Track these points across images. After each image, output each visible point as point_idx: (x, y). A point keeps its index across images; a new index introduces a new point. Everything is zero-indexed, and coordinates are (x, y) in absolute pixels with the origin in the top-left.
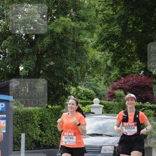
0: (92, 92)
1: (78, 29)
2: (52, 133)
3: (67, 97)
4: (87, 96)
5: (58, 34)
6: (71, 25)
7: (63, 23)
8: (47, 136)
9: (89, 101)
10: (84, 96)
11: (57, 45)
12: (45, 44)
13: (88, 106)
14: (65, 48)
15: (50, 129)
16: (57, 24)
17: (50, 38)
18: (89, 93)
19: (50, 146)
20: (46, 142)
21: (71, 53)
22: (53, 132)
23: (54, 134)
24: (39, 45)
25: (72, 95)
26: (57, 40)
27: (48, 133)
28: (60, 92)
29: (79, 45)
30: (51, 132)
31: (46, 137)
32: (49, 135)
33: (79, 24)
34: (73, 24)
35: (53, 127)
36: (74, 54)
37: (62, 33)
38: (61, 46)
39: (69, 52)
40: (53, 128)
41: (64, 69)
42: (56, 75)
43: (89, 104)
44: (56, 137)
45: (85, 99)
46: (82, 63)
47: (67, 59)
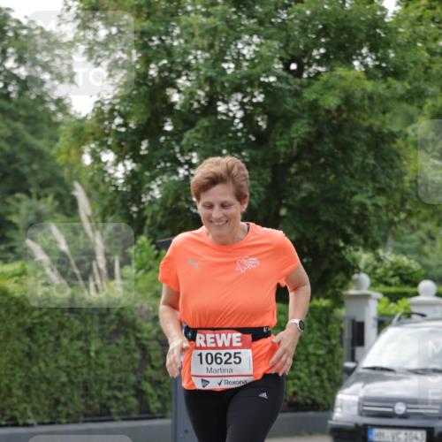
0: (415, 266)
1: (383, 99)
2: (310, 372)
3: (349, 278)
4: (401, 276)
5: (328, 112)
6: (364, 89)
7: (343, 83)
8: (299, 378)
9: (407, 289)
10: (393, 276)
11: (326, 140)
12: (293, 138)
13: (404, 302)
14: (346, 148)
15: (307, 359)
16: (328, 87)
17: (309, 124)
18: (408, 268)
19: (306, 404)
20: (295, 393)
21: (363, 162)
22: (313, 368)
23: (318, 373)
24: (280, 140)
25: (365, 272)
26: (325, 127)
27: (301, 370)
28: (332, 263)
29: (383, 140)
30: (308, 367)
31: (296, 381)
32: (302, 375)
33: (384, 86)
34: (369, 86)
35: (315, 354)
36: (368, 164)
37: (339, 109)
38: (336, 142)
39: (357, 159)
40: (313, 358)
41: (344, 201)
42: (324, 218)
43: (407, 295)
44: (322, 381)
45: (396, 285)
46: (390, 188)
47: (352, 176)
